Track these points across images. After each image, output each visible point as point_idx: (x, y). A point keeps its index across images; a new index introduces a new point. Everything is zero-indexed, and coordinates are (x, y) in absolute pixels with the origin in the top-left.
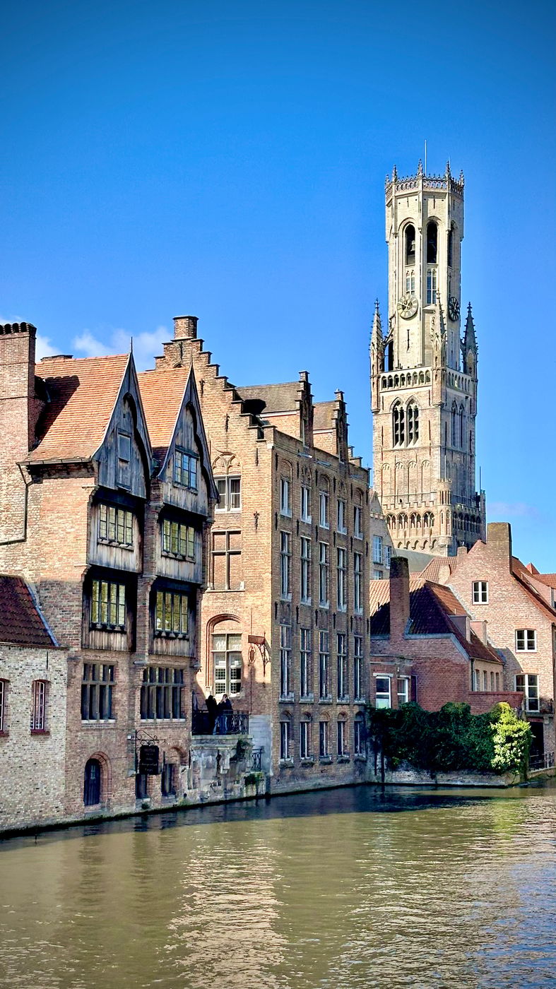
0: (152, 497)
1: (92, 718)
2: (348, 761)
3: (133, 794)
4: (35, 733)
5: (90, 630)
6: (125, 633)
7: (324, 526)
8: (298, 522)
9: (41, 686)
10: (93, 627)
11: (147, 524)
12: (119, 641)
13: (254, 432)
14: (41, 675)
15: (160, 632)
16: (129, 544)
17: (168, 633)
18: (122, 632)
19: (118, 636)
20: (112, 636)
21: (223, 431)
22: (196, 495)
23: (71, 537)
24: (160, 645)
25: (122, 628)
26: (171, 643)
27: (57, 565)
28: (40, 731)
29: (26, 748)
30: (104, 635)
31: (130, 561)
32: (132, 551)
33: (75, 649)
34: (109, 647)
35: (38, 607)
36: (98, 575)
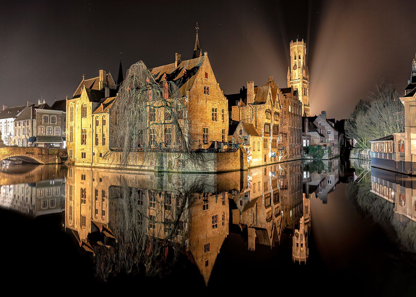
0: (273, 110)
1: (265, 148)
2: (299, 155)
4: (258, 150)
7: (295, 113)
9: (258, 143)
10: (265, 133)
11: (272, 115)
12: (268, 135)
14: (259, 141)
15: (274, 133)
16: (270, 118)
18: (269, 133)
22: (279, 109)
23: (262, 118)
26: (275, 135)
27: (259, 122)
28: (259, 150)
29: (257, 153)
32: (270, 120)
33: (263, 136)
34: (267, 136)
35: (256, 129)
36: (266, 124)
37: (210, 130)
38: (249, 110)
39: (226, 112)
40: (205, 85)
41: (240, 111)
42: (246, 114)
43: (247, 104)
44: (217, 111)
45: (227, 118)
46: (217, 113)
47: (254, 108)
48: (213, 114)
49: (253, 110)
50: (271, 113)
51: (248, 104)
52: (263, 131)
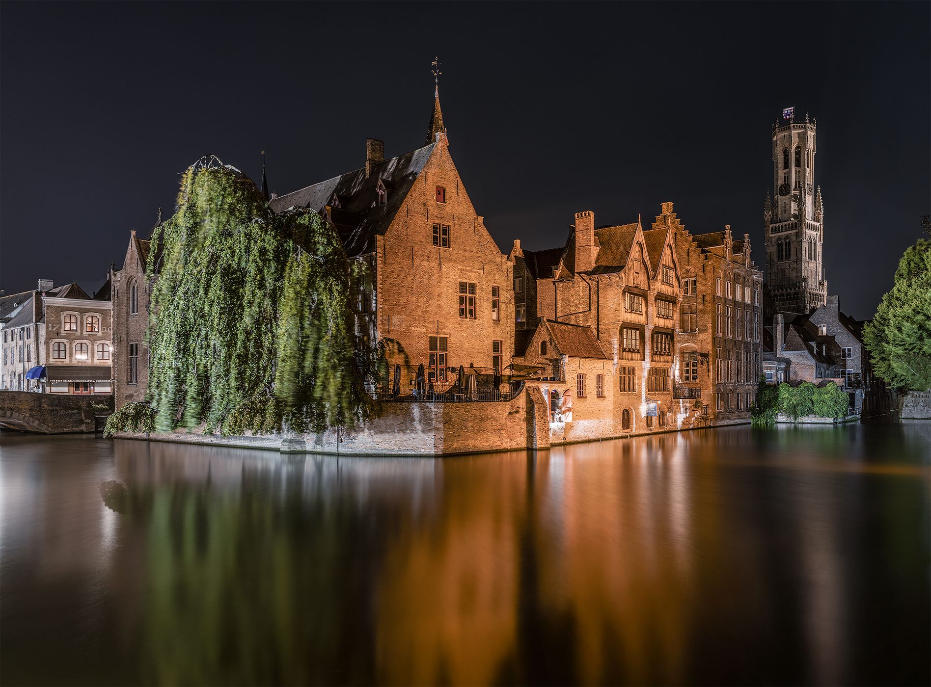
0: (651, 290)
1: (624, 391)
3: (645, 425)
4: (598, 397)
5: (623, 351)
6: (640, 353)
8: (725, 299)
9: (600, 378)
10: (624, 350)
11: (649, 303)
12: (637, 356)
13: (702, 256)
14: (600, 372)
15: (657, 352)
16: (641, 312)
17: (660, 352)
18: (638, 352)
19: (637, 354)
20: (633, 354)
21: (686, 256)
22: (673, 287)
23: (613, 310)
24: (657, 358)
25: (638, 350)
26: (662, 357)
27: (607, 322)
28: (602, 397)
29: (595, 404)
30: (630, 354)
31: (642, 319)
32: (642, 315)
33: (616, 360)
34: (632, 359)
35: (599, 341)
36: (626, 326)
37: (452, 341)
38: (581, 288)
39: (507, 296)
40: (437, 221)
41: (558, 291)
42: (572, 300)
43: (576, 274)
44: (477, 291)
45: (509, 309)
46: (477, 296)
47: (593, 284)
48: (462, 300)
49: (590, 288)
50: (645, 298)
51: (579, 273)
52: (616, 346)
